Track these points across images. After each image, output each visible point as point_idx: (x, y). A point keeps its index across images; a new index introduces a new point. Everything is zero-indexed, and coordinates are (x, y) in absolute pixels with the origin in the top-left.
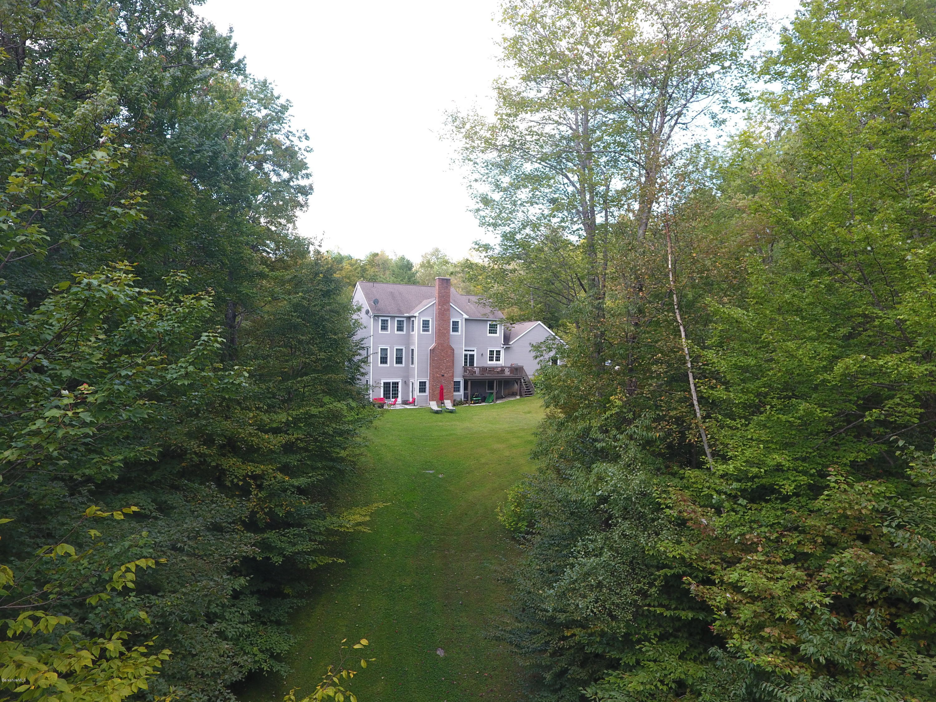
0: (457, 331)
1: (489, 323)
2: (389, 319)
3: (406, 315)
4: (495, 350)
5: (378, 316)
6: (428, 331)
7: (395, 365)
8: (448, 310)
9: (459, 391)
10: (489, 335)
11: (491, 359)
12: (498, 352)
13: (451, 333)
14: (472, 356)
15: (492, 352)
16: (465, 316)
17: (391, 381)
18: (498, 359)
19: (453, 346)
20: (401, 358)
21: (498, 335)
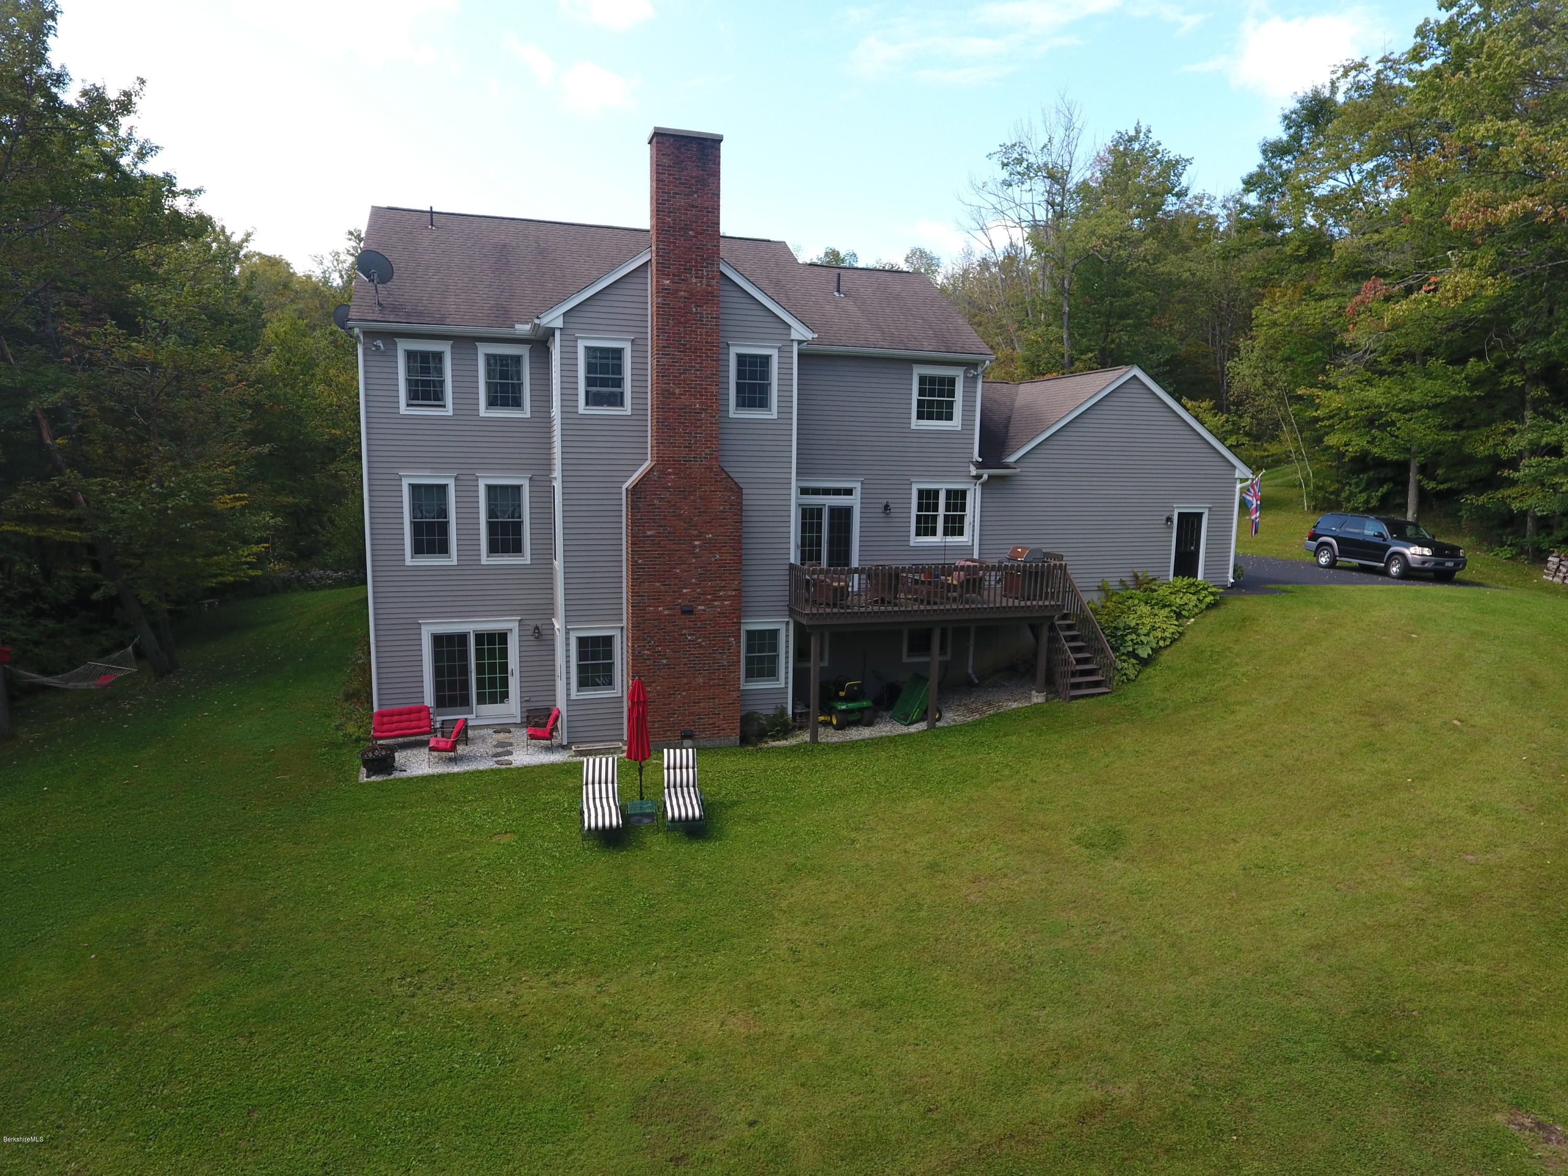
0: (763, 403)
1: (918, 371)
2: (445, 348)
3: (523, 329)
4: (943, 487)
5: (391, 336)
6: (617, 400)
7: (485, 559)
8: (709, 297)
9: (772, 673)
10: (916, 424)
11: (926, 527)
12: (957, 499)
13: (734, 412)
14: (842, 516)
15: (928, 498)
16: (799, 332)
17: (470, 627)
18: (955, 526)
19: (737, 473)
20: (517, 527)
21: (956, 423)
